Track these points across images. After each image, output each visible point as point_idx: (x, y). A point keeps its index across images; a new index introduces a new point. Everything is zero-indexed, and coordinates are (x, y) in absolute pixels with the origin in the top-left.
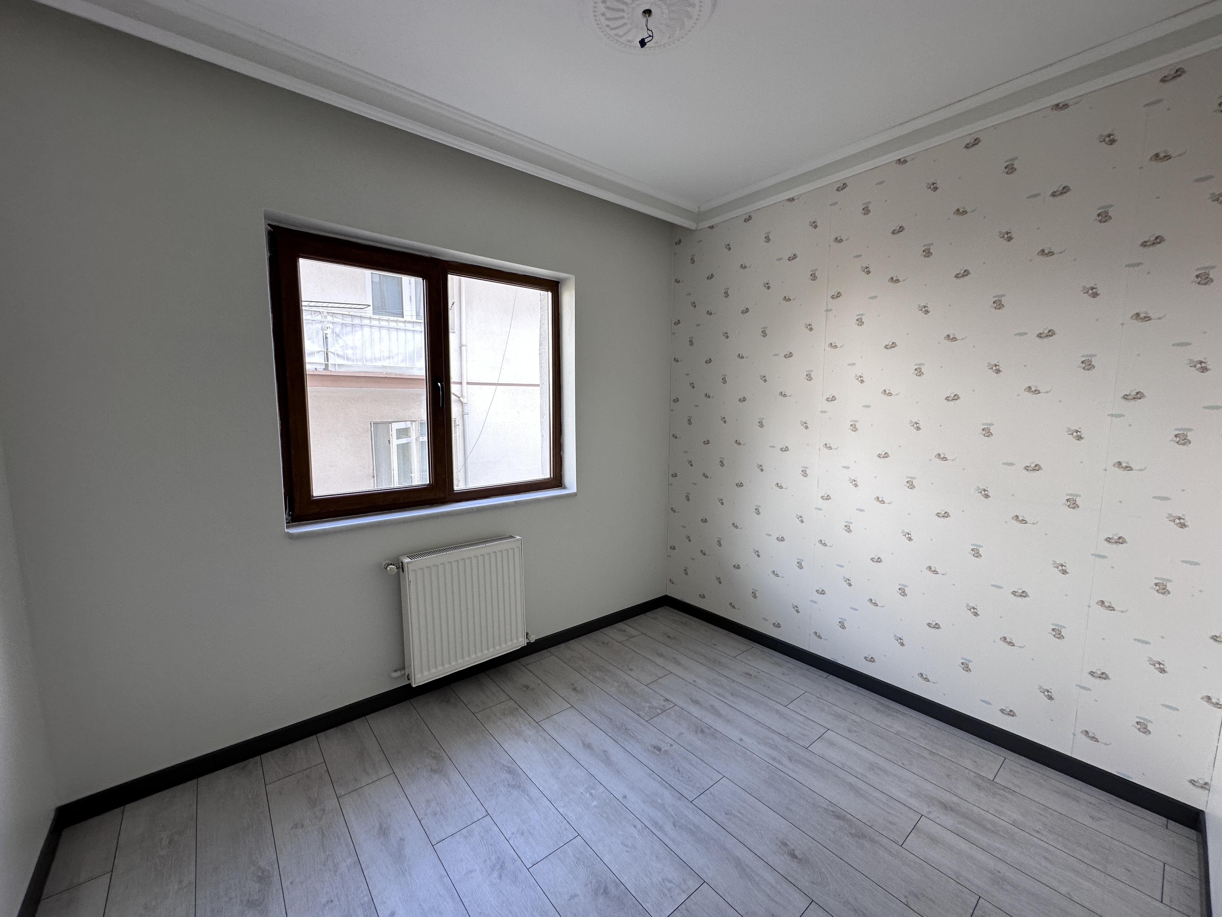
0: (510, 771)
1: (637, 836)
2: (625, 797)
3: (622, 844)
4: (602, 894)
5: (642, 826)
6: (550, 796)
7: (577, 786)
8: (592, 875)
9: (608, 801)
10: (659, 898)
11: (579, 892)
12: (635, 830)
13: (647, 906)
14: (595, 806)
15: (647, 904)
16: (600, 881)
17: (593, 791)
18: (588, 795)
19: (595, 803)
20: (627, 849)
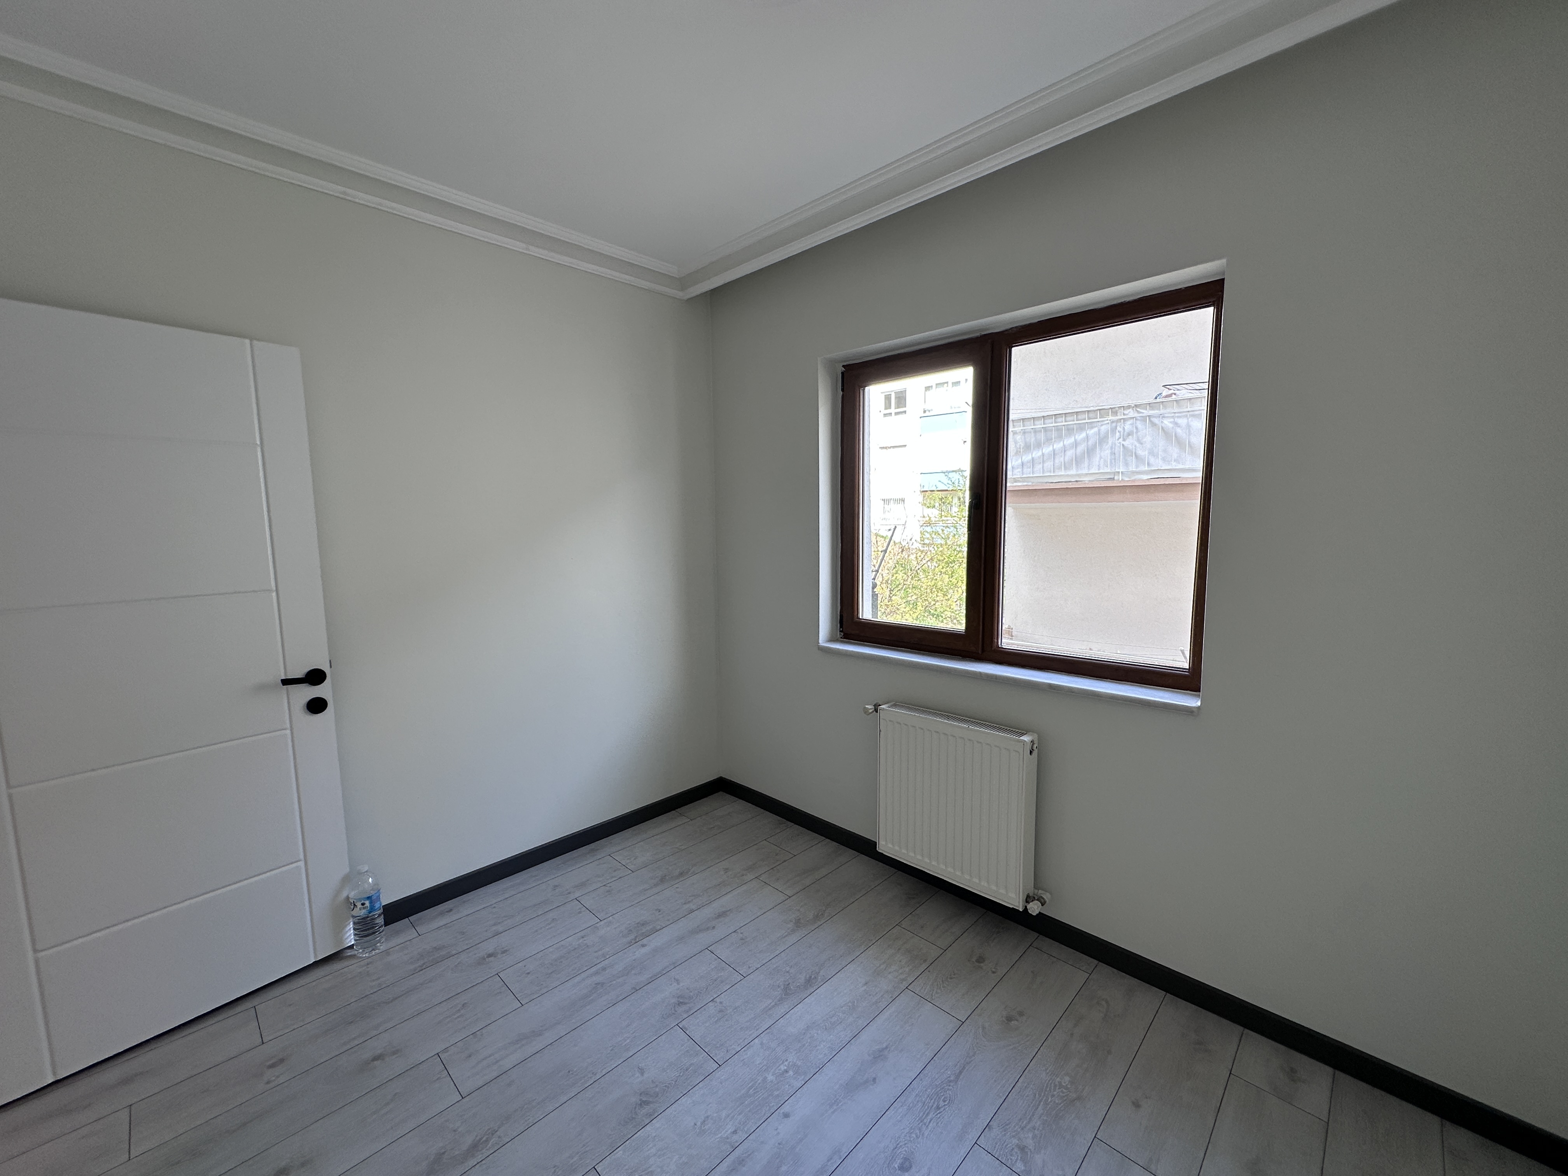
0: (809, 982)
1: (720, 1135)
2: (786, 1116)
3: (708, 1117)
4: (641, 1100)
5: (736, 1142)
6: (776, 1027)
7: (796, 1054)
8: (666, 1086)
9: (776, 1093)
10: (627, 1167)
11: (646, 1075)
12: (729, 1132)
13: (619, 1153)
14: (766, 1078)
15: (621, 1152)
16: (657, 1096)
17: (791, 1073)
18: (783, 1068)
19: (770, 1077)
20: (699, 1124)
